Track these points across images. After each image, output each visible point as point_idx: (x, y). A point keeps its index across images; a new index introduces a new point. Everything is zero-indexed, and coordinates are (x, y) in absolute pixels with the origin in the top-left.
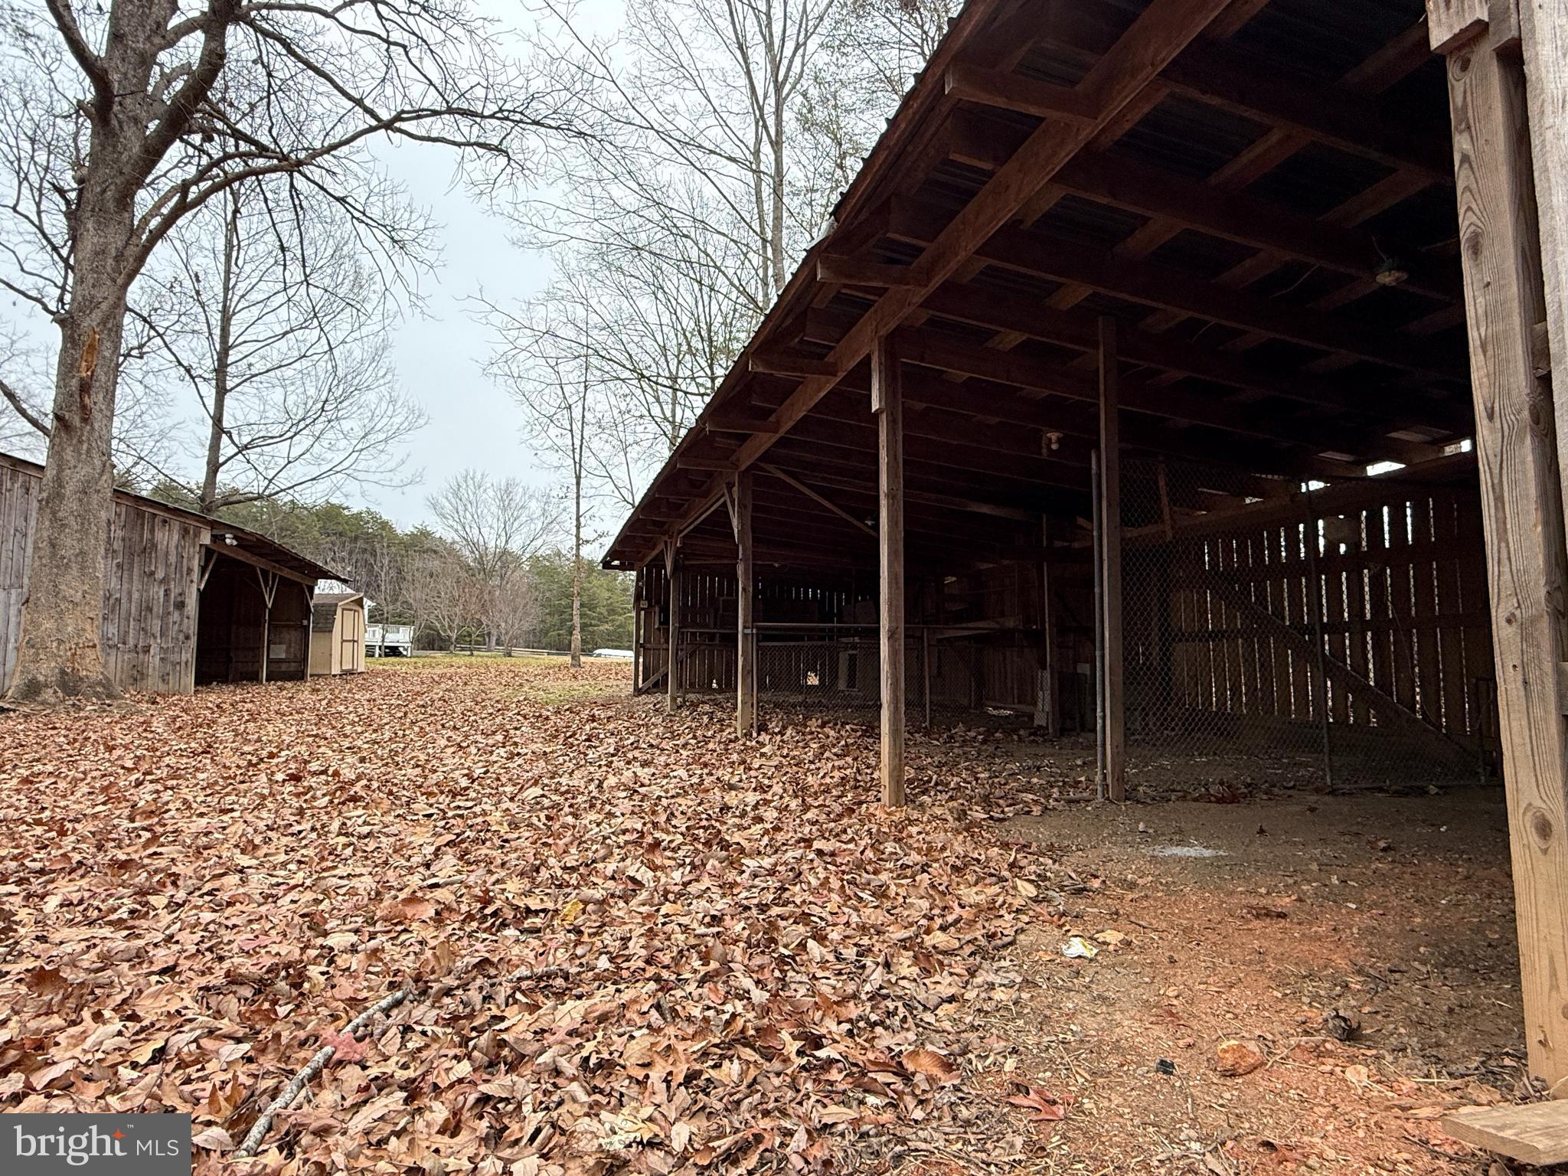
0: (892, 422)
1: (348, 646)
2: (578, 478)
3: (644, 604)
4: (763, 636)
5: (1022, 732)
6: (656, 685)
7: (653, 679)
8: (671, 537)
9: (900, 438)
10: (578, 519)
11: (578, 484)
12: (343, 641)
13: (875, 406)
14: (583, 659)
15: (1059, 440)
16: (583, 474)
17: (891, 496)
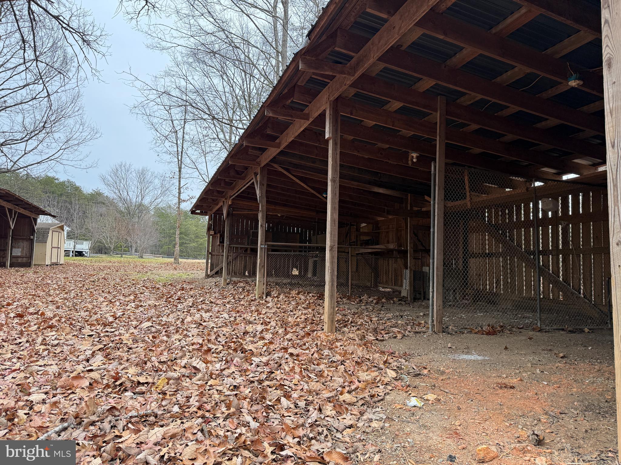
0: (335, 144)
1: (55, 250)
2: (180, 169)
3: (212, 232)
4: (271, 249)
5: (395, 299)
6: (217, 273)
7: (215, 270)
8: (226, 199)
9: (338, 153)
10: (179, 189)
11: (180, 171)
12: (52, 248)
13: (327, 136)
14: (180, 260)
15: (417, 157)
16: (183, 166)
17: (333, 181)
